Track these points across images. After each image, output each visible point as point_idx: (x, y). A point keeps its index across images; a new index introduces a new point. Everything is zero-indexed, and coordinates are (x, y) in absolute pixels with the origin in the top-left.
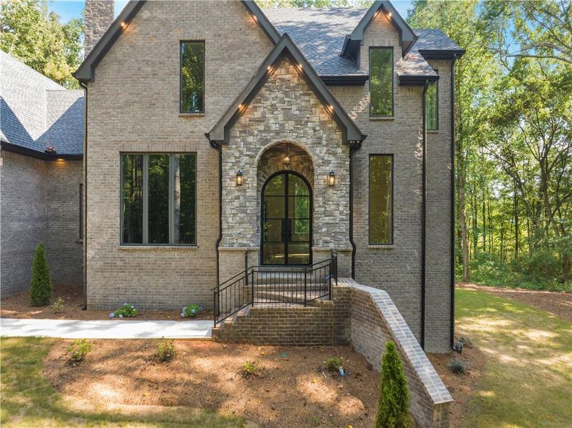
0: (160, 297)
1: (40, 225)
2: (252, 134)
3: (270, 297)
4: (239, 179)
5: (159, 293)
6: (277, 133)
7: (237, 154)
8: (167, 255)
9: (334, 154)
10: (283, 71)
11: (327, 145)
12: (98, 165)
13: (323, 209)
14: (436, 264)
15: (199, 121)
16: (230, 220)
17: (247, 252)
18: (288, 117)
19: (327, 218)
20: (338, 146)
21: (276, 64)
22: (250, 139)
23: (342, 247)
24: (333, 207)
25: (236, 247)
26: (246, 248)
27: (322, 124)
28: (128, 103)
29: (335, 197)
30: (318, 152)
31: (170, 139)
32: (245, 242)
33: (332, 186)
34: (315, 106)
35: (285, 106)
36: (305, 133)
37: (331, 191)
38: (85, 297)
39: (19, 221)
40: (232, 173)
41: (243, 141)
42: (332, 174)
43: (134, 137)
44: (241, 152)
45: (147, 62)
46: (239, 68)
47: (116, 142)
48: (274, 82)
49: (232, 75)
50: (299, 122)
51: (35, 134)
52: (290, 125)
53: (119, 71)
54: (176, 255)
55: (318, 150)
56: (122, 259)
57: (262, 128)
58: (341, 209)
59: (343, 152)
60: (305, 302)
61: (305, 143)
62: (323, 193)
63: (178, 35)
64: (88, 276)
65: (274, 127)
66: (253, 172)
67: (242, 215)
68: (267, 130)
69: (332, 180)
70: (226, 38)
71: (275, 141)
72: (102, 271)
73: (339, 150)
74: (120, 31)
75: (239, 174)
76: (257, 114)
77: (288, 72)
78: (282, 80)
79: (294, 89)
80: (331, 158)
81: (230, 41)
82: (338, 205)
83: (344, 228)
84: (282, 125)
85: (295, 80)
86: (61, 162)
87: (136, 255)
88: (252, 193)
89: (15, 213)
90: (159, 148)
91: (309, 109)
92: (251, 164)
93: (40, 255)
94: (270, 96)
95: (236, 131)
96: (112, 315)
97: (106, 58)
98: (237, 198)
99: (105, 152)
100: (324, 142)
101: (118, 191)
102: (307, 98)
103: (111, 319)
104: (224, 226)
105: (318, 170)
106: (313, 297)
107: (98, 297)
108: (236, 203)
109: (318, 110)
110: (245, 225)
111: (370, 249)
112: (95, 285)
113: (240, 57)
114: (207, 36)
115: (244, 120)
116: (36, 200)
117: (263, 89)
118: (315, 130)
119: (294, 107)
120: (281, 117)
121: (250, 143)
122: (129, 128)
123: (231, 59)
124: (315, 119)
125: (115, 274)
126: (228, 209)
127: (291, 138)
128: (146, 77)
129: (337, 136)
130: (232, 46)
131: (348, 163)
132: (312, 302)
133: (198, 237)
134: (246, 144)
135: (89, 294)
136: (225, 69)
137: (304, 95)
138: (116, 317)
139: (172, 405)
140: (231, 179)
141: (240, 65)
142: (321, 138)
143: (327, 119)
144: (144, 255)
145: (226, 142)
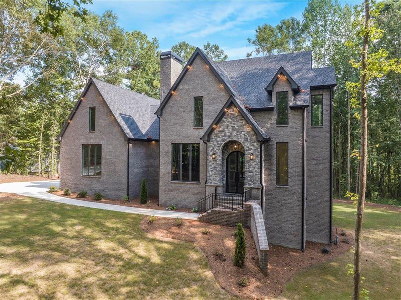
0: (186, 203)
1: (146, 170)
2: (219, 137)
3: (223, 206)
4: (214, 156)
5: (185, 202)
6: (229, 137)
7: (213, 146)
8: (189, 186)
9: (253, 146)
10: (232, 110)
11: (250, 142)
12: (164, 149)
13: (248, 170)
14: (322, 196)
15: (201, 130)
16: (211, 173)
17: (217, 187)
18: (234, 130)
19: (250, 174)
20: (255, 142)
21: (229, 108)
22: (219, 140)
23: (257, 187)
24: (253, 169)
25: (213, 184)
26: (216, 185)
27: (248, 132)
28: (175, 124)
29: (254, 164)
30: (246, 145)
31: (190, 139)
32: (216, 182)
33: (252, 160)
34: (245, 125)
35: (233, 125)
36: (241, 137)
37: (252, 162)
38: (159, 201)
39: (138, 168)
40: (211, 154)
41: (216, 140)
42: (252, 155)
43: (177, 137)
44: (215, 145)
45: (181, 107)
46: (218, 107)
47: (170, 140)
48: (228, 115)
49: (214, 111)
50: (238, 132)
51: (144, 131)
52: (235, 133)
53: (171, 111)
54: (192, 186)
55: (246, 144)
56: (172, 187)
57: (223, 135)
58: (256, 170)
59: (257, 145)
60: (233, 209)
61: (241, 140)
62: (248, 163)
63: (194, 95)
64: (160, 193)
65: (228, 134)
66: (220, 153)
67: (215, 171)
68: (225, 136)
69: (252, 157)
70: (212, 95)
71: (228, 140)
72: (165, 191)
73: (256, 144)
74: (172, 95)
75: (214, 154)
76: (221, 129)
77: (234, 111)
78: (232, 114)
79: (236, 118)
80: (252, 147)
81: (213, 96)
82: (255, 168)
83: (258, 178)
84: (231, 134)
85: (237, 114)
86: (154, 142)
87: (178, 185)
88: (219, 162)
89: (136, 165)
90: (186, 142)
91: (242, 126)
92: (219, 150)
93: (144, 183)
94: (227, 121)
95: (213, 136)
96: (167, 209)
97: (167, 106)
98: (214, 164)
99: (167, 144)
100: (249, 141)
101: (171, 159)
102: (241, 122)
103: (167, 210)
104: (208, 175)
105: (246, 153)
106: (236, 207)
107: (163, 201)
108: (213, 166)
109: (246, 127)
110: (216, 176)
111: (277, 188)
112: (163, 196)
113: (217, 103)
114: (204, 94)
115: (216, 132)
116: (144, 159)
117: (224, 119)
118: (245, 135)
119: (236, 126)
120: (231, 130)
121: (219, 142)
122: (175, 134)
123: (214, 104)
124: (245, 130)
125: (169, 193)
126: (210, 169)
127: (235, 139)
128: (181, 113)
129: (254, 138)
130: (214, 99)
131: (259, 150)
132: (236, 209)
133: (201, 179)
134: (217, 142)
135: (160, 200)
136: (211, 108)
137: (240, 120)
138: (168, 210)
139: (176, 239)
140: (211, 156)
141: (218, 106)
142: (248, 139)
143: (250, 130)
144: (180, 185)
145: (209, 141)
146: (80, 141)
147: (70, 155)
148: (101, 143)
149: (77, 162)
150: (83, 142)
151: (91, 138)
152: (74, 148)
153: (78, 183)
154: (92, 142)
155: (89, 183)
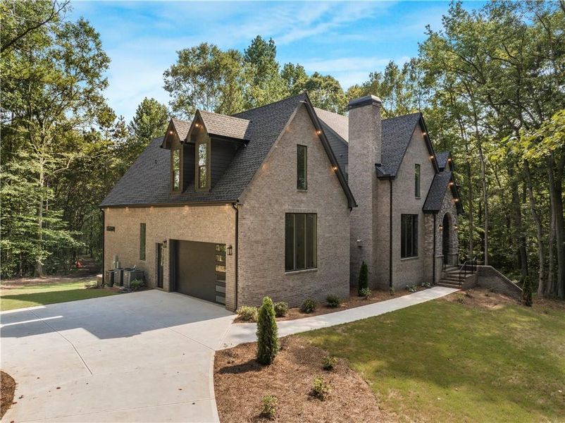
4: (440, 228)
13: (454, 239)
15: (419, 201)
22: (442, 211)
31: (413, 209)
32: (440, 253)
35: (448, 198)
40: (438, 226)
43: (404, 207)
44: (440, 217)
45: (408, 172)
46: (428, 178)
47: (400, 210)
49: (426, 181)
50: (450, 205)
54: (414, 261)
56: (402, 265)
57: (443, 207)
65: (446, 207)
70: (425, 165)
71: (446, 213)
87: (405, 262)
90: (410, 213)
91: (451, 200)
99: (398, 214)
101: (401, 232)
107: (396, 285)
108: (439, 237)
110: (440, 246)
112: (395, 278)
120: (447, 203)
122: (404, 203)
124: (453, 204)
127: (449, 211)
128: (407, 180)
130: (426, 169)
133: (419, 252)
135: (393, 283)
142: (453, 212)
144: (407, 262)
146: (281, 205)
147: (262, 233)
148: (317, 210)
149: (276, 248)
150: (288, 208)
151: (302, 202)
152: (269, 219)
153: (278, 288)
154: (303, 209)
155: (298, 283)
